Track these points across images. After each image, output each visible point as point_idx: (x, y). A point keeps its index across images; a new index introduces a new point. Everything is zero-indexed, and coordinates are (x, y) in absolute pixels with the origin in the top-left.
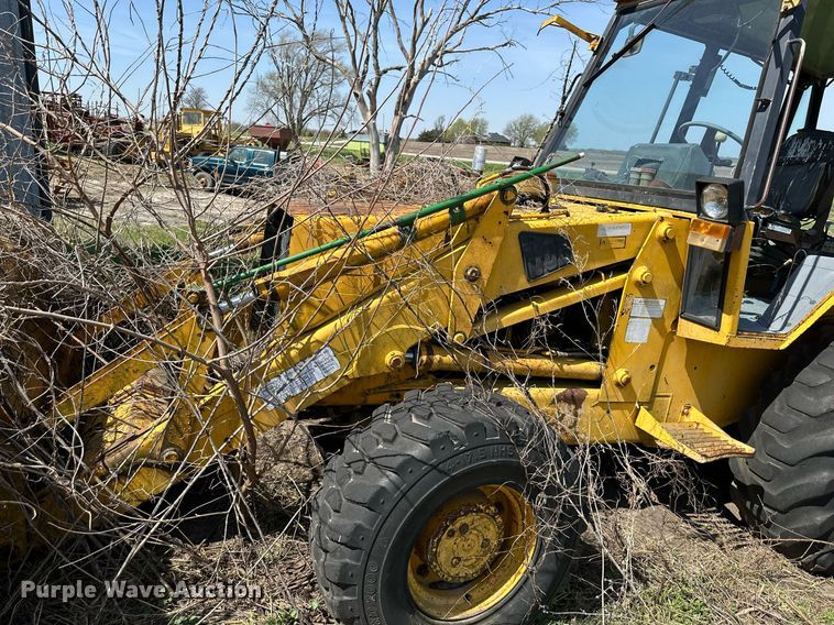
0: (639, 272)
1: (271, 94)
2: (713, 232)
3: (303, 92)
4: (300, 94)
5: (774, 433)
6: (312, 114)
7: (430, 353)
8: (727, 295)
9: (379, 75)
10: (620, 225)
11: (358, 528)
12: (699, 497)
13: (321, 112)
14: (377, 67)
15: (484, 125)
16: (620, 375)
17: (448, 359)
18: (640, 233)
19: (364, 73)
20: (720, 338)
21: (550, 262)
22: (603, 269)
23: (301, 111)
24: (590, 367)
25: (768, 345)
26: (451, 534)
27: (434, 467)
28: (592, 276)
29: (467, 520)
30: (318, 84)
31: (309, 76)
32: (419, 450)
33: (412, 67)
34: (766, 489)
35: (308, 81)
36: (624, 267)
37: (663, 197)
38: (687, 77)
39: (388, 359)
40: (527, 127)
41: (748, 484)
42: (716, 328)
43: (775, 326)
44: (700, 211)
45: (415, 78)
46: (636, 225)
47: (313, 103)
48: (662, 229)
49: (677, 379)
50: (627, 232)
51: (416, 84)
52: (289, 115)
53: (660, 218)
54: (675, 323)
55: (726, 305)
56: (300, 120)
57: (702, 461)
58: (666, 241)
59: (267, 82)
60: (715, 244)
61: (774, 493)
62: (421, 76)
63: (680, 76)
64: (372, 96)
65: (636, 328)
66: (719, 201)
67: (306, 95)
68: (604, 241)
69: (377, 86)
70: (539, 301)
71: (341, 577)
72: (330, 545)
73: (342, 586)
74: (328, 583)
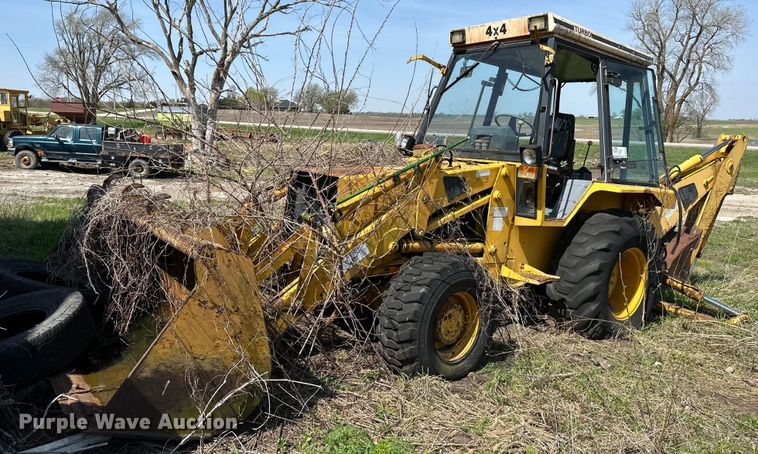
0: (496, 194)
1: (61, 69)
2: (530, 171)
3: (96, 66)
4: (94, 69)
5: (566, 270)
6: (108, 88)
7: (407, 243)
8: (538, 201)
9: (196, 56)
10: (485, 170)
11: (416, 312)
12: (538, 308)
13: (117, 85)
14: (193, 49)
15: (274, 93)
16: (492, 248)
17: (416, 244)
18: (494, 174)
19: (180, 54)
20: (537, 223)
21: (457, 191)
22: (479, 193)
23: (96, 85)
24: (478, 245)
25: (558, 225)
26: (446, 318)
27: (443, 281)
28: (475, 197)
29: (450, 312)
30: (112, 59)
31: (102, 51)
32: (434, 275)
33: (225, 50)
34: (567, 299)
35: (102, 56)
36: (488, 191)
37: (499, 155)
38: (489, 85)
39: (391, 246)
40: (314, 94)
41: (557, 299)
42: (535, 218)
43: (559, 216)
44: (522, 161)
45: (228, 58)
46: (492, 170)
47: (107, 78)
48: (504, 171)
49: (516, 250)
50: (488, 174)
51: (229, 63)
52: (84, 89)
53: (502, 166)
54: (513, 219)
55: (539, 206)
56: (95, 95)
57: (538, 283)
58: (506, 177)
59: (57, 57)
60: (532, 176)
61: (571, 300)
62: (233, 58)
63: (485, 84)
64: (190, 74)
65: (496, 224)
66: (531, 156)
67: (100, 70)
68: (479, 179)
69: (194, 65)
70: (454, 211)
71: (411, 336)
72: (399, 325)
73: (409, 341)
74: (398, 346)
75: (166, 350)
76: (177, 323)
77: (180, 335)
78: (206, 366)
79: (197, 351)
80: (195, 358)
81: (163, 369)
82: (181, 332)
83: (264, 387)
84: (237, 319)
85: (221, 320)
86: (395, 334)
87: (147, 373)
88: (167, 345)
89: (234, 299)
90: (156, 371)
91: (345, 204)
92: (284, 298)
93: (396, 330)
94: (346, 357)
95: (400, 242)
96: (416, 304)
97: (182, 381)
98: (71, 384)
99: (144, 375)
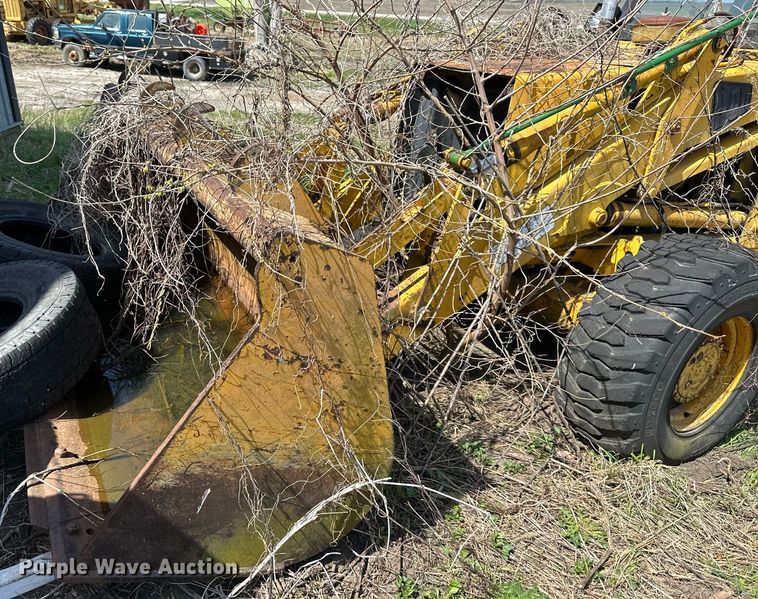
7: (622, 209)
11: (655, 355)
17: (636, 213)
27: (715, 301)
29: (704, 349)
39: (593, 216)
71: (635, 397)
72: (612, 374)
73: (631, 405)
74: (602, 406)
75: (202, 440)
76: (223, 391)
77: (229, 412)
78: (278, 461)
79: (262, 438)
80: (257, 450)
81: (197, 470)
82: (231, 406)
83: (383, 507)
84: (336, 380)
85: (307, 383)
86: (600, 386)
87: (166, 479)
88: (204, 429)
89: (333, 345)
90: (184, 476)
91: (526, 133)
92: (402, 300)
93: (603, 379)
94: (488, 394)
95: (610, 209)
96: (654, 340)
97: (233, 489)
98: (55, 445)
99: (161, 483)
